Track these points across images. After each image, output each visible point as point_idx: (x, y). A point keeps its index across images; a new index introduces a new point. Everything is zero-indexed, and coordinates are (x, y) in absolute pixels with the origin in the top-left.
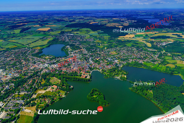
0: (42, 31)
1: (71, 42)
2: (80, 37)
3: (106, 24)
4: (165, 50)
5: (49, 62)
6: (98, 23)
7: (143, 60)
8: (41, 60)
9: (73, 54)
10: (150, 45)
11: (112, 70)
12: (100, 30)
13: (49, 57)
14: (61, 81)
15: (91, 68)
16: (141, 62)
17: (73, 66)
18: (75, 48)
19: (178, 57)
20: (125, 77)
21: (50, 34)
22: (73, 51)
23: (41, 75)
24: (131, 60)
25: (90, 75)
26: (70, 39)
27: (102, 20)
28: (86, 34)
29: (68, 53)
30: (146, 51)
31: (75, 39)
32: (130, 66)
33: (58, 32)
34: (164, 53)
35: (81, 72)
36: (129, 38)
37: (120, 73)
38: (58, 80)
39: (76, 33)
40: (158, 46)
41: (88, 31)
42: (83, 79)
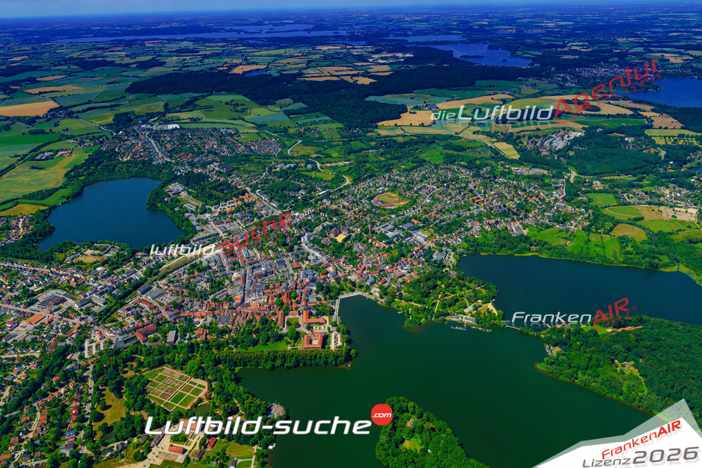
0: (19, 119)
3: (302, 74)
4: (576, 169)
5: (110, 284)
6: (267, 69)
7: (522, 219)
8: (61, 275)
9: (212, 223)
10: (510, 149)
11: (426, 286)
12: (288, 101)
13: (98, 252)
14: (211, 386)
15: (328, 288)
16: (518, 228)
17: (238, 288)
18: (214, 192)
19: (634, 194)
20: (495, 311)
21: (66, 133)
22: (207, 207)
23: (91, 367)
24: (477, 227)
25: (342, 327)
26: (170, 149)
27: (280, 56)
28: (234, 119)
29: (187, 220)
30: (510, 178)
31: (196, 146)
32: (486, 254)
33: (98, 118)
34: (578, 181)
35: (290, 317)
36: (420, 126)
37: (462, 296)
38: (195, 384)
39: (189, 121)
40: (544, 153)
41: (239, 108)
42: (316, 356)
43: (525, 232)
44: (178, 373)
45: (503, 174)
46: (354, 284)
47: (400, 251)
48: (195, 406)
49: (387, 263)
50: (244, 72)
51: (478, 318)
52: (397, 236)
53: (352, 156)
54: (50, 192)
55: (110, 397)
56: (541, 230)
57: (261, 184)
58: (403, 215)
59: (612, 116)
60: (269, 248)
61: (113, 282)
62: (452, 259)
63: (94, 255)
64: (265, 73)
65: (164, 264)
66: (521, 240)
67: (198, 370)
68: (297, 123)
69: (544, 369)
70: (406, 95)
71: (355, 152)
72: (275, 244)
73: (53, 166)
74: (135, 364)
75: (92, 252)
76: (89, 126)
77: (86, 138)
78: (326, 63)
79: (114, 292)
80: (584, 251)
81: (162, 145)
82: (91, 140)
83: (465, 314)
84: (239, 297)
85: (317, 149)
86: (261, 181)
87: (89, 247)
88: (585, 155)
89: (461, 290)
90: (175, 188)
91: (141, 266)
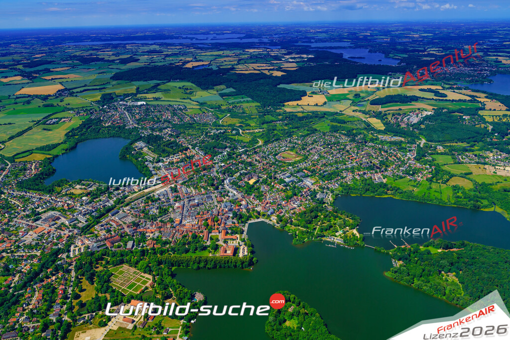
0: (37, 96)
1: (146, 129)
2: (168, 110)
3: (234, 68)
4: (426, 137)
5: (91, 208)
6: (209, 65)
7: (383, 171)
8: (58, 202)
9: (163, 169)
10: (378, 123)
11: (310, 217)
12: (222, 87)
13: (84, 187)
14: (155, 279)
15: (240, 215)
16: (379, 178)
17: (178, 214)
18: (166, 148)
19: (467, 156)
20: (358, 235)
21: (68, 107)
22: (161, 158)
23: (74, 263)
24: (350, 176)
25: (248, 242)
26: (138, 118)
27: (219, 56)
28: (184, 99)
29: (146, 166)
30: (377, 143)
31: (156, 117)
32: (355, 195)
33: (90, 97)
34: (426, 146)
35: (213, 234)
36: (315, 105)
37: (335, 224)
38: (144, 277)
39: (152, 99)
40: (403, 126)
41: (188, 91)
42: (228, 261)
43: (385, 181)
44: (133, 270)
45: (372, 140)
46: (259, 213)
47: (294, 192)
48: (143, 292)
49: (283, 200)
50: (193, 67)
51: (346, 239)
52: (292, 181)
53: (265, 126)
54: (55, 146)
55: (85, 283)
56: (397, 180)
57: (200, 143)
58: (298, 167)
59: (456, 101)
60: (202, 187)
61: (92, 207)
62: (330, 198)
63: (81, 189)
64: (208, 68)
65: (129, 196)
66: (381, 186)
67: (146, 268)
68: (228, 102)
69: (389, 276)
70: (307, 84)
71: (267, 123)
72: (206, 184)
73: (58, 128)
74: (104, 262)
75: (80, 186)
76: (84, 102)
77: (81, 110)
78: (252, 61)
79: (93, 214)
80: (426, 195)
81: (133, 116)
82: (85, 112)
83: (336, 236)
84: (178, 220)
85: (240, 120)
86: (199, 141)
87: (78, 184)
88: (432, 128)
89: (335, 220)
90: (140, 145)
91: (113, 197)
